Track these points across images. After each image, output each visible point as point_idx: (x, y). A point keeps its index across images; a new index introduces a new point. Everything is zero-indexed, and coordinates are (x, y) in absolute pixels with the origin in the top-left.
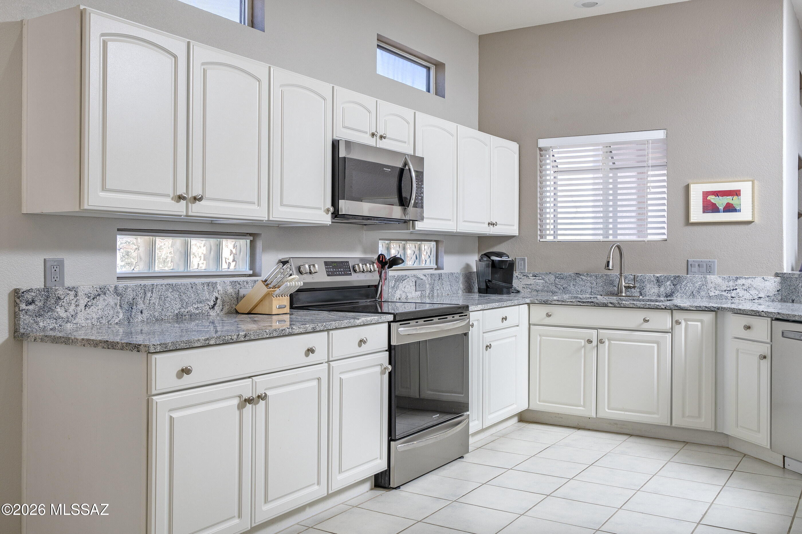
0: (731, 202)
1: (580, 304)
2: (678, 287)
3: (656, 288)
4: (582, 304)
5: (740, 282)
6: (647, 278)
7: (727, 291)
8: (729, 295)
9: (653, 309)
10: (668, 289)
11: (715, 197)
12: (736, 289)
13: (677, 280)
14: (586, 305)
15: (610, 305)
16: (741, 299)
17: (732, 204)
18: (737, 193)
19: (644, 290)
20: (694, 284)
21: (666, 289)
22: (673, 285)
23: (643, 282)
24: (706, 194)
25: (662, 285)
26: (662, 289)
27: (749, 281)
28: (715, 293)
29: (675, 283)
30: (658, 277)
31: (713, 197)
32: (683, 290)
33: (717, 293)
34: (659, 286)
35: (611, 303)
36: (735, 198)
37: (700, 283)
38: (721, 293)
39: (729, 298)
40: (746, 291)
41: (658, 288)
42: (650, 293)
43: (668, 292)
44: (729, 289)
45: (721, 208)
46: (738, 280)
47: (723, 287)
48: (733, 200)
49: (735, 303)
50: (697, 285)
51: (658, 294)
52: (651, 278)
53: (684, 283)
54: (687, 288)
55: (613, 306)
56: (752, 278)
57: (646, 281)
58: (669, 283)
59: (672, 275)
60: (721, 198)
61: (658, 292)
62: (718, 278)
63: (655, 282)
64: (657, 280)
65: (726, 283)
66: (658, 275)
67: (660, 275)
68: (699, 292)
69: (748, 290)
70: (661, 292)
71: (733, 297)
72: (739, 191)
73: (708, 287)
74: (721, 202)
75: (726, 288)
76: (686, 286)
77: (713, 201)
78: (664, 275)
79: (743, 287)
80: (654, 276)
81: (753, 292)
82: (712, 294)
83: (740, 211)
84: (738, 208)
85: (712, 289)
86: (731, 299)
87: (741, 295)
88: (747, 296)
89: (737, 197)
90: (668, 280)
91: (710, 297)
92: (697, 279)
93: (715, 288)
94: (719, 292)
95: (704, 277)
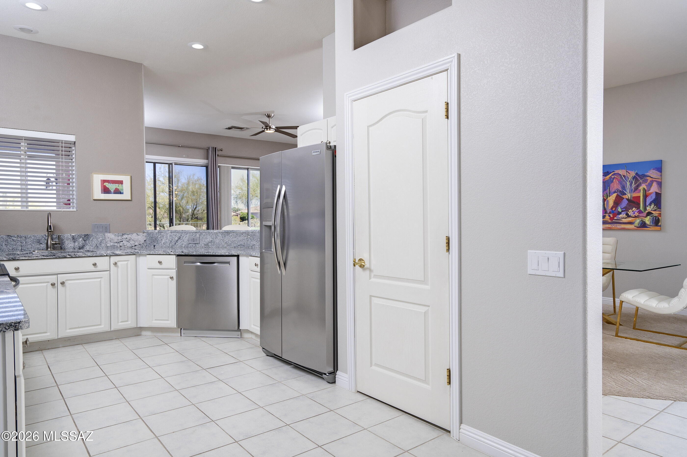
0: (118, 188)
1: (45, 257)
2: (87, 242)
3: (72, 244)
4: (46, 258)
5: (125, 236)
6: (66, 237)
7: (117, 243)
8: (119, 245)
9: (99, 256)
10: (81, 244)
11: (108, 184)
12: (122, 241)
13: (86, 237)
14: (49, 258)
15: (68, 256)
16: (125, 247)
17: (118, 189)
18: (121, 182)
19: (64, 246)
20: (97, 239)
21: (79, 244)
22: (84, 241)
23: (63, 240)
24: (104, 181)
25: (77, 241)
26: (76, 244)
27: (130, 236)
28: (110, 244)
29: (85, 239)
30: (73, 236)
31: (107, 184)
32: (91, 244)
33: (112, 244)
34: (74, 242)
35: (69, 255)
36: (120, 185)
37: (101, 239)
38: (114, 244)
39: (118, 247)
40: (128, 242)
41: (74, 243)
42: (68, 247)
43: (80, 245)
44: (118, 241)
45: (112, 191)
46: (124, 236)
47: (115, 240)
48: (119, 186)
49: (122, 250)
50: (99, 240)
51: (73, 247)
52: (68, 236)
53: (91, 239)
54: (93, 242)
55: (70, 257)
56: (131, 234)
57: (65, 239)
58: (81, 239)
59: (83, 234)
60: (112, 184)
61: (73, 246)
62: (112, 235)
63: (71, 239)
64: (73, 238)
65: (117, 238)
66: (73, 235)
67: (75, 234)
68: (101, 244)
69: (129, 241)
70: (75, 246)
71: (121, 246)
72: (122, 181)
73: (106, 241)
74: (112, 187)
75: (117, 241)
76: (92, 241)
77: (107, 186)
78: (77, 234)
79: (126, 240)
80: (70, 235)
81: (132, 242)
82: (108, 245)
83: (123, 193)
84: (122, 192)
85: (109, 242)
86: (120, 247)
87: (125, 245)
88: (129, 245)
89: (121, 185)
90: (80, 237)
91: (107, 247)
92: (100, 237)
93: (110, 241)
94: (113, 243)
95: (104, 235)
